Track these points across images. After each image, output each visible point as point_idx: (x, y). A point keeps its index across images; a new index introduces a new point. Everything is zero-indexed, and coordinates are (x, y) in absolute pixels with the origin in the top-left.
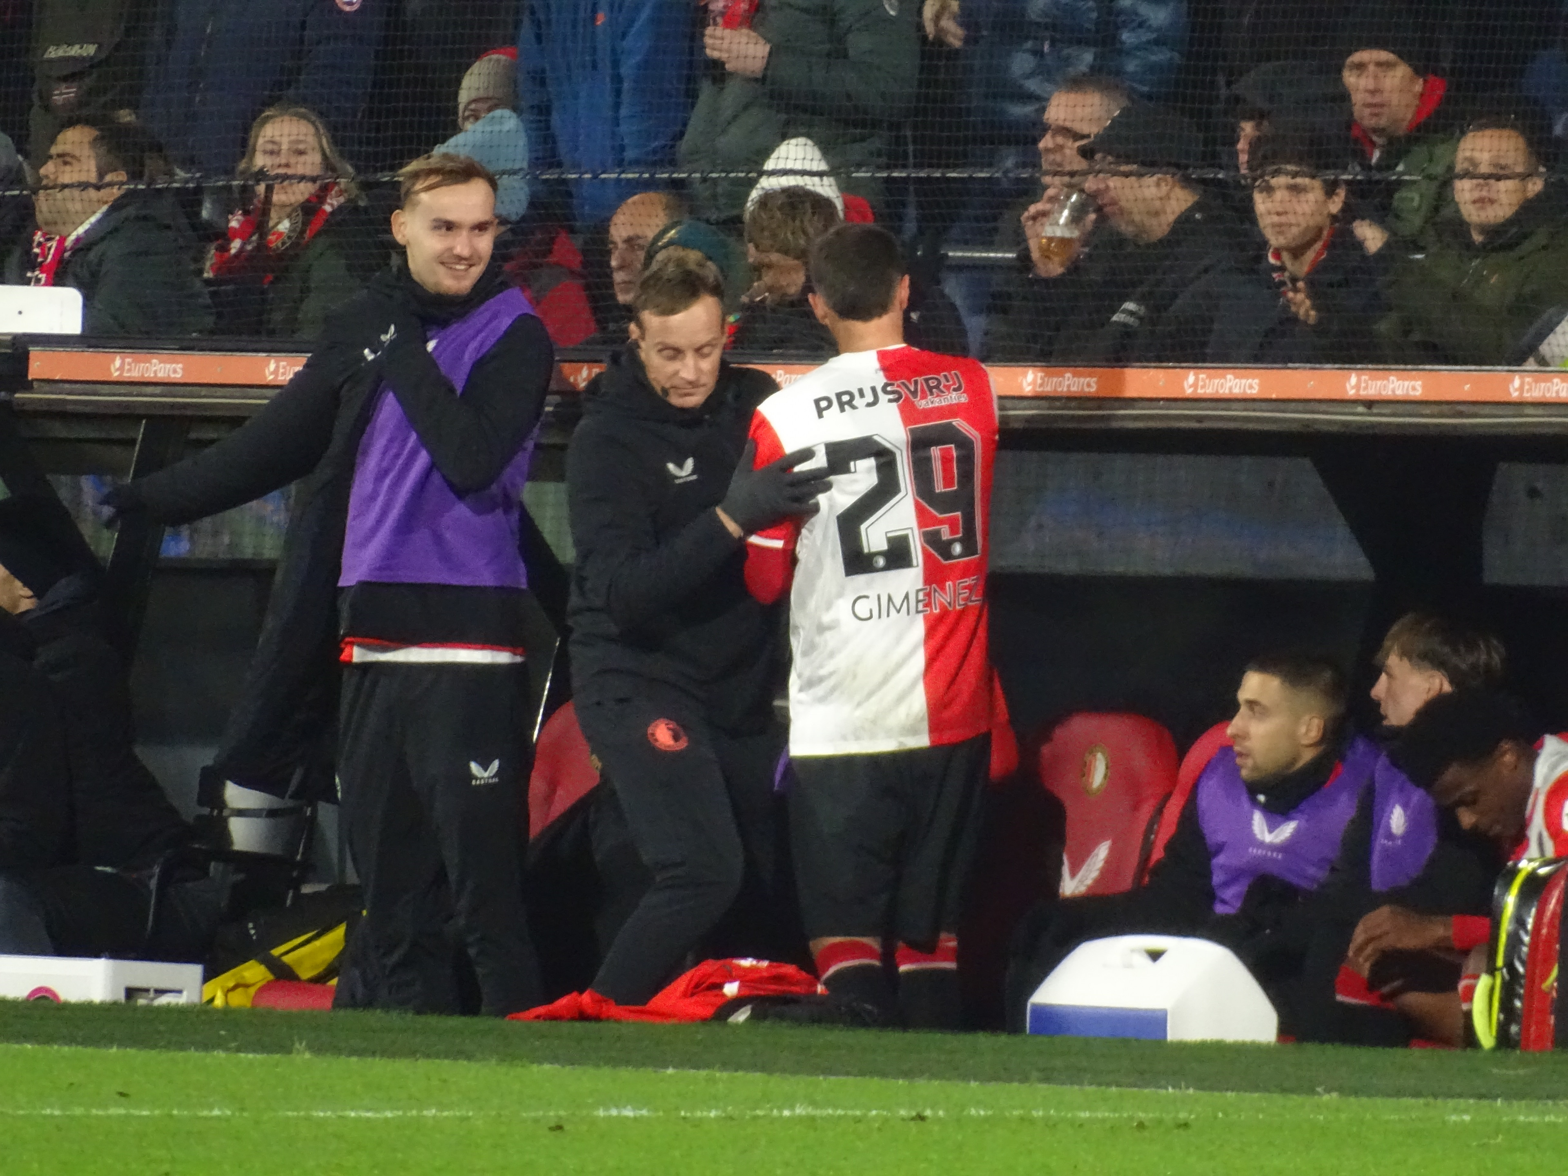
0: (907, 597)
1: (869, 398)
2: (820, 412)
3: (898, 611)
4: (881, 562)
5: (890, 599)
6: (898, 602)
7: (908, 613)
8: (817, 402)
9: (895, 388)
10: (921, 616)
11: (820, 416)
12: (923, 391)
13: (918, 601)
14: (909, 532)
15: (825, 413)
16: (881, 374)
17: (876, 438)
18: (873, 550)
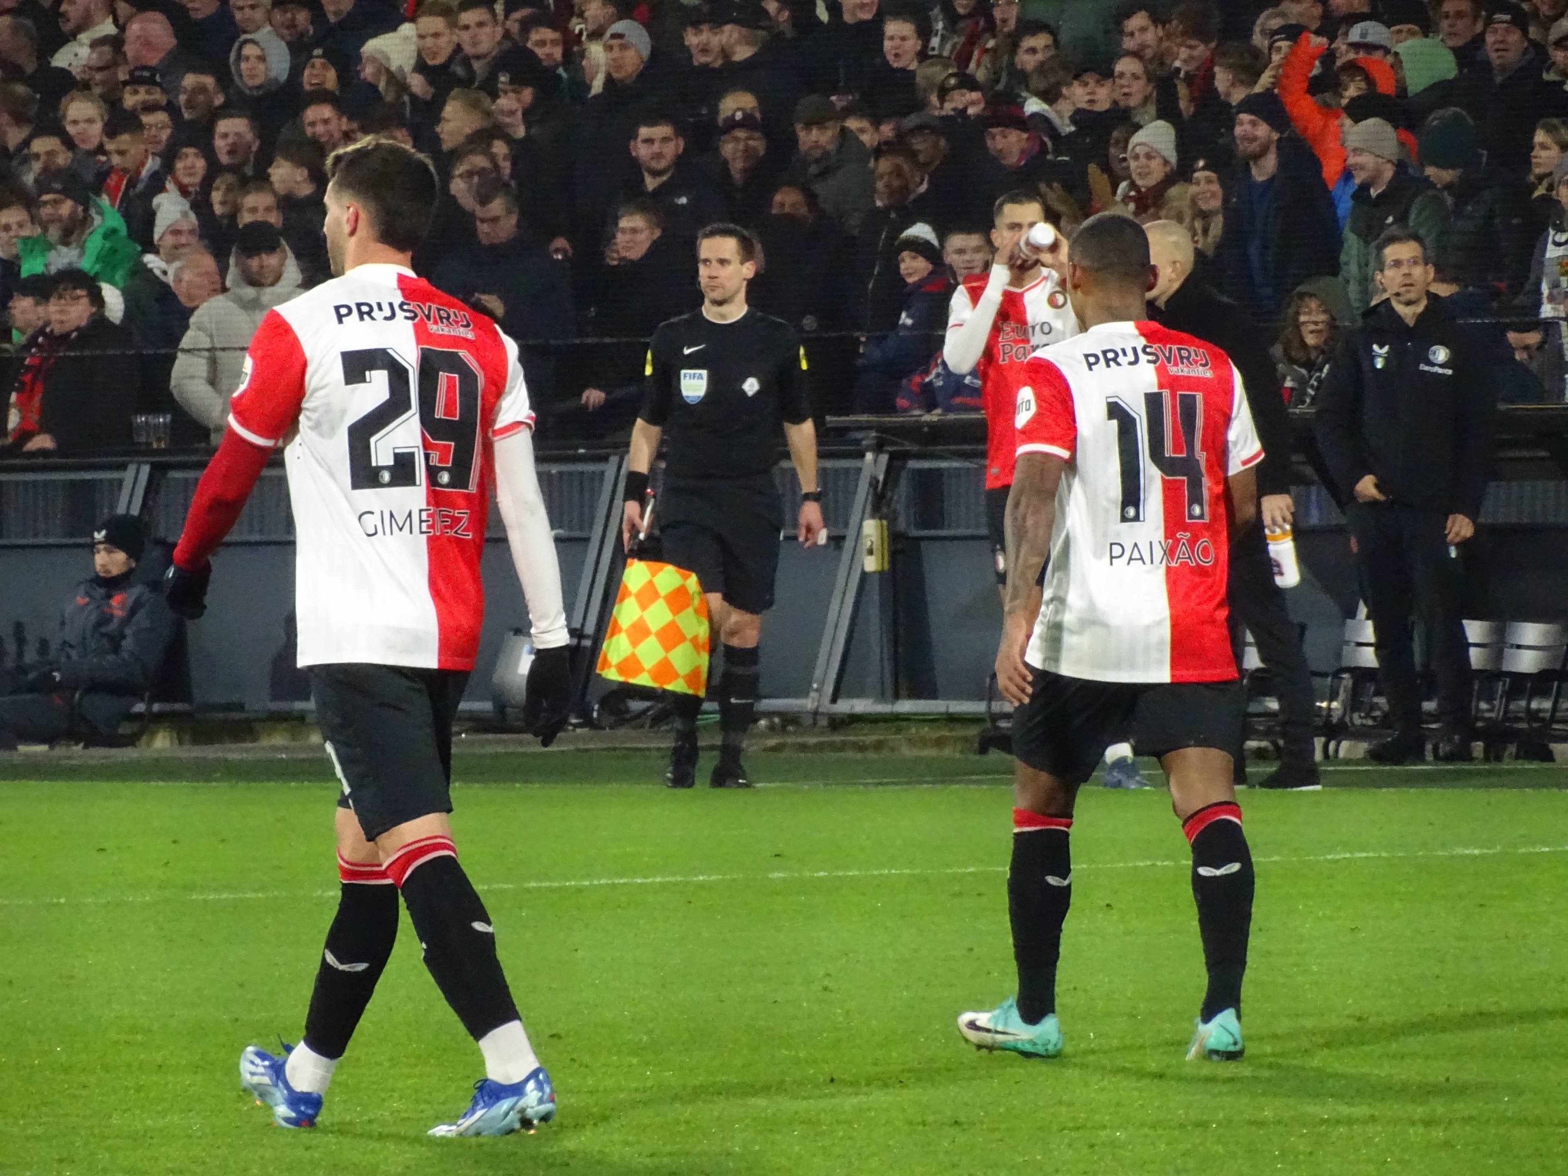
0: (410, 515)
1: (388, 313)
2: (340, 318)
3: (401, 529)
4: (386, 477)
5: (392, 515)
6: (400, 519)
7: (411, 532)
8: (337, 308)
9: (411, 308)
10: (424, 536)
11: (340, 321)
12: (435, 318)
13: (421, 521)
14: (415, 450)
15: (344, 319)
16: (399, 293)
17: (390, 351)
18: (380, 464)
